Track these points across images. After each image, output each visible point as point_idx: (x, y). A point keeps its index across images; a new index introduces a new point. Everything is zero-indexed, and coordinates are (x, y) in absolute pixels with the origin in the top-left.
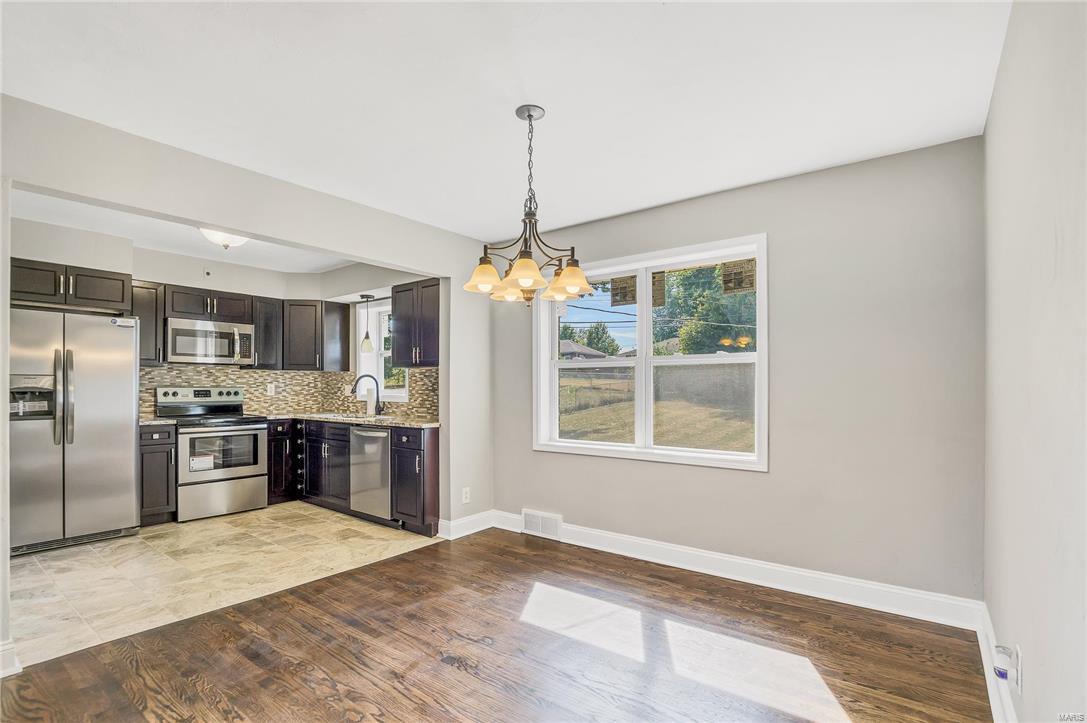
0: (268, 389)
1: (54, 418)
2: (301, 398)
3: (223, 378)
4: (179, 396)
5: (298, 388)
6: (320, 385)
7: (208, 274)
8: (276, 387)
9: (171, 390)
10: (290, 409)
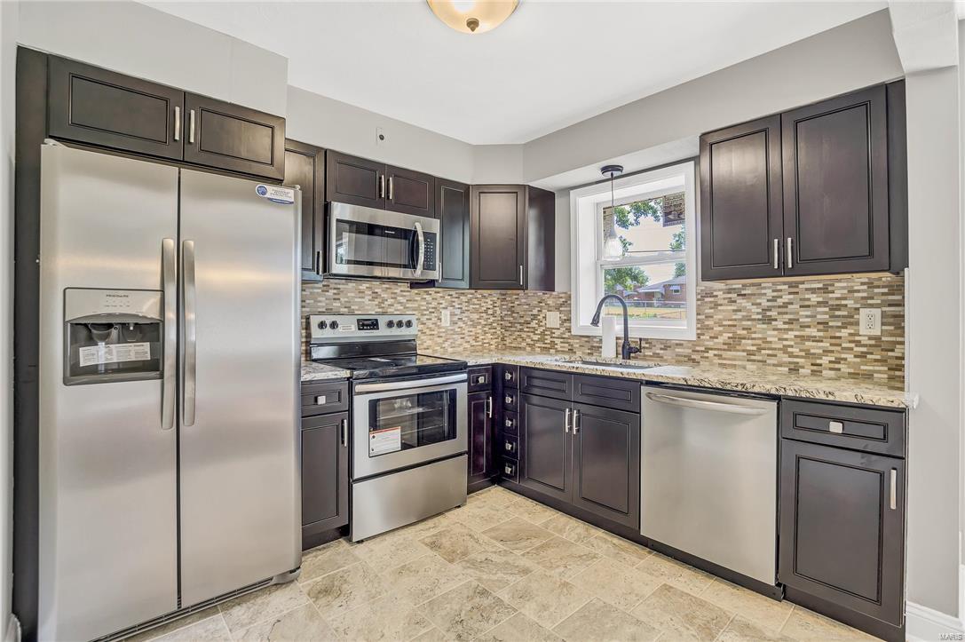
0: (443, 317)
1: (162, 377)
2: (479, 330)
3: (390, 301)
4: (340, 329)
5: (475, 316)
6: (498, 312)
7: (382, 138)
8: (452, 315)
9: (328, 319)
10: (467, 346)
